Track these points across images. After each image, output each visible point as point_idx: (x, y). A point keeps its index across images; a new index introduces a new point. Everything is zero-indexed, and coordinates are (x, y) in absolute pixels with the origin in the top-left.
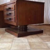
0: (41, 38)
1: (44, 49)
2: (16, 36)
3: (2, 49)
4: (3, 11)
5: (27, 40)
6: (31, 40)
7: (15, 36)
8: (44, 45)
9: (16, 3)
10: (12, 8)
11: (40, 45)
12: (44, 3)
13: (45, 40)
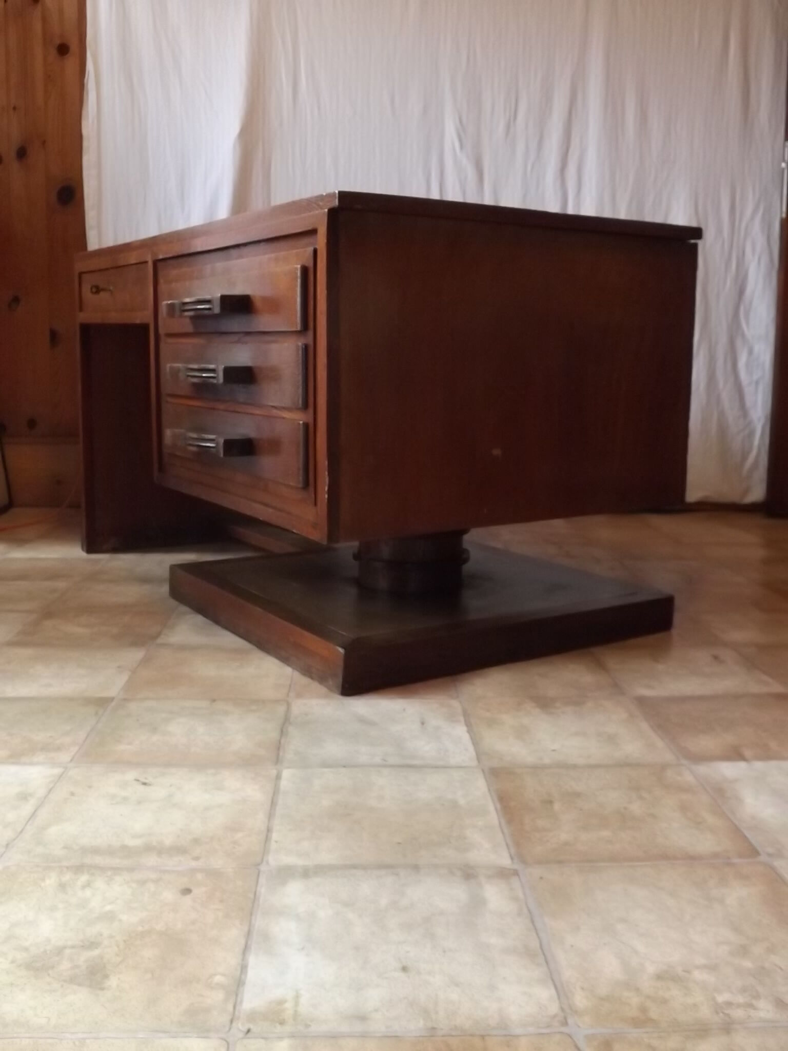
0: (642, 702)
1: (691, 859)
2: (322, 679)
3: (148, 849)
4: (143, 328)
5: (461, 731)
6: (522, 733)
7: (307, 672)
8: (684, 808)
9: (321, 241)
10: (274, 305)
11: (636, 808)
12: (697, 233)
13: (706, 743)
